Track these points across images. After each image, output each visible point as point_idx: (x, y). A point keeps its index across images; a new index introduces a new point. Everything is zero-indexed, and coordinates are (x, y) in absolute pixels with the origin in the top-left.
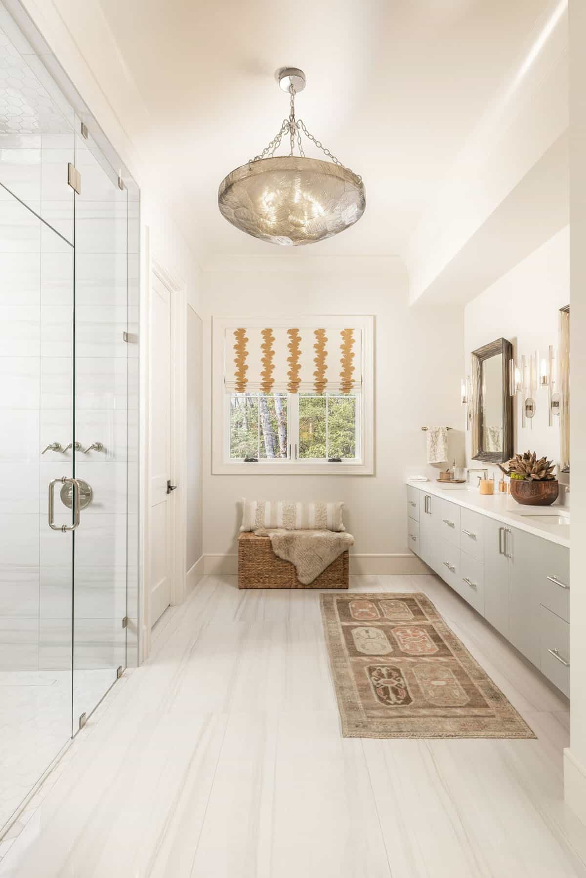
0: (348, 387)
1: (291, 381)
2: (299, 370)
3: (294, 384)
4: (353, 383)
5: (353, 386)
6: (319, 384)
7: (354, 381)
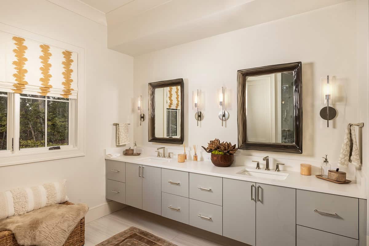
0: (67, 94)
1: (17, 82)
2: (25, 74)
3: (21, 86)
4: (72, 91)
5: (71, 93)
6: (45, 89)
7: (73, 90)
